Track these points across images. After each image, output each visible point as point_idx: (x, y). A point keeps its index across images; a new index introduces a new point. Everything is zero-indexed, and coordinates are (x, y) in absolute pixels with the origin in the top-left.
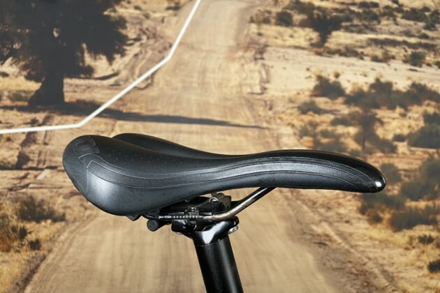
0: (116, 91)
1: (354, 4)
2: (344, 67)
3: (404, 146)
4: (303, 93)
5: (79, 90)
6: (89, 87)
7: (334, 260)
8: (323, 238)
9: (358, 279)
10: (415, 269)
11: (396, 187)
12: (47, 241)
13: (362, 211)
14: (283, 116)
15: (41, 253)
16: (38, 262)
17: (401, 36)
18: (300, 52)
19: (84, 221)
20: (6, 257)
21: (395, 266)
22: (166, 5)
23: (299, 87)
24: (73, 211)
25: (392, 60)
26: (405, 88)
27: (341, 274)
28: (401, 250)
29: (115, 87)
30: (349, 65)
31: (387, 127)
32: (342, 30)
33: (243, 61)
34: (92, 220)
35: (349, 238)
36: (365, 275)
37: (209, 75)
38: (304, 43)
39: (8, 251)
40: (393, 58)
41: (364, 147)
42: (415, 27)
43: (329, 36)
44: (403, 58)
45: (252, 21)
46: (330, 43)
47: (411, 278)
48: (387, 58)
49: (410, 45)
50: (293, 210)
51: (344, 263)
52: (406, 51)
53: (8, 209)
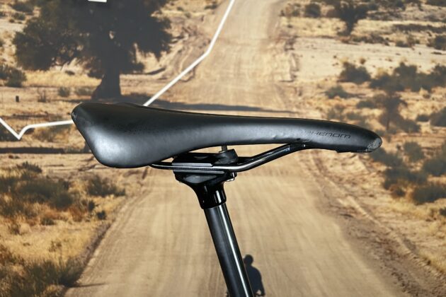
0: (164, 84)
2: (370, 53)
3: (427, 126)
4: (331, 79)
5: (132, 85)
6: (141, 82)
7: (359, 230)
8: (348, 211)
9: (381, 247)
10: (436, 239)
11: (419, 164)
12: (112, 212)
13: (386, 186)
14: (311, 101)
15: (107, 222)
16: (104, 230)
17: (426, 21)
18: (328, 41)
19: (140, 195)
20: (78, 225)
21: (417, 236)
22: (205, 4)
23: (327, 74)
24: (131, 187)
25: (416, 45)
26: (428, 71)
27: (365, 243)
28: (422, 222)
29: (163, 81)
30: (374, 52)
31: (410, 108)
32: (368, 18)
33: (274, 52)
34: (147, 194)
35: (373, 211)
36: (388, 243)
37: (244, 66)
38: (331, 33)
39: (79, 220)
40: (418, 42)
41: (388, 127)
42: (439, 11)
43: (355, 24)
44: (428, 42)
45: (283, 14)
46: (357, 32)
47: (432, 247)
48: (411, 43)
49: (435, 30)
50: (321, 186)
51: (368, 233)
52: (430, 35)
53: (79, 186)
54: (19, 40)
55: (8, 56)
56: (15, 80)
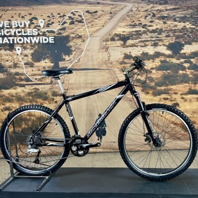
0: (71, 64)
1: (133, 32)
2: (132, 50)
3: (154, 71)
4: (121, 59)
6: (65, 63)
8: (131, 99)
11: (153, 83)
12: (59, 101)
14: (115, 66)
15: (57, 104)
17: (149, 38)
20: (50, 105)
22: (81, 41)
23: (119, 57)
26: (152, 54)
28: (157, 102)
32: (130, 40)
33: (102, 52)
37: (94, 57)
38: (119, 45)
39: (50, 103)
40: (148, 45)
42: (154, 35)
43: (126, 42)
44: (151, 45)
45: (104, 41)
46: (127, 44)
48: (145, 46)
49: (153, 41)
52: (152, 43)
53: (50, 94)
54: (32, 55)
56: (32, 65)
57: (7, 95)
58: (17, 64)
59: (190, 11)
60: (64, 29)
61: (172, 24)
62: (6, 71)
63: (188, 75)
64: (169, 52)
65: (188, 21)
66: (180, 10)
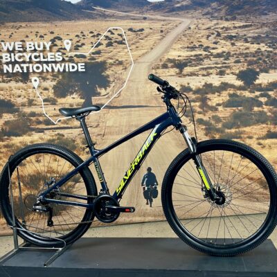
0: (108, 99)
1: (192, 56)
2: (191, 80)
3: (221, 108)
5: (97, 100)
6: (100, 99)
11: (220, 124)
13: (206, 135)
17: (214, 65)
19: (102, 144)
22: (122, 68)
24: (99, 141)
26: (218, 85)
30: (193, 79)
31: (213, 101)
32: (188, 66)
34: (105, 143)
36: (211, 160)
37: (139, 90)
38: (174, 74)
40: (211, 74)
41: (203, 110)
42: (219, 60)
43: (183, 70)
44: (216, 73)
45: (153, 69)
46: (184, 72)
48: (208, 74)
49: (218, 68)
52: (217, 70)
54: (55, 88)
55: (51, 94)
56: (54, 102)
57: (19, 145)
58: (33, 100)
59: (266, 29)
60: (98, 53)
61: (243, 46)
62: (17, 110)
63: (266, 113)
64: (239, 83)
65: (263, 42)
66: (253, 28)
